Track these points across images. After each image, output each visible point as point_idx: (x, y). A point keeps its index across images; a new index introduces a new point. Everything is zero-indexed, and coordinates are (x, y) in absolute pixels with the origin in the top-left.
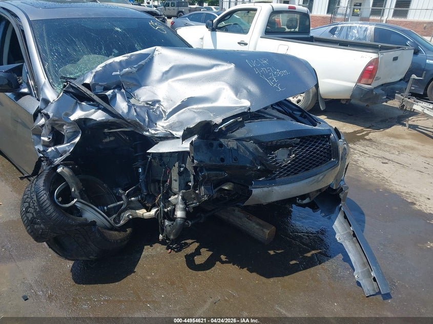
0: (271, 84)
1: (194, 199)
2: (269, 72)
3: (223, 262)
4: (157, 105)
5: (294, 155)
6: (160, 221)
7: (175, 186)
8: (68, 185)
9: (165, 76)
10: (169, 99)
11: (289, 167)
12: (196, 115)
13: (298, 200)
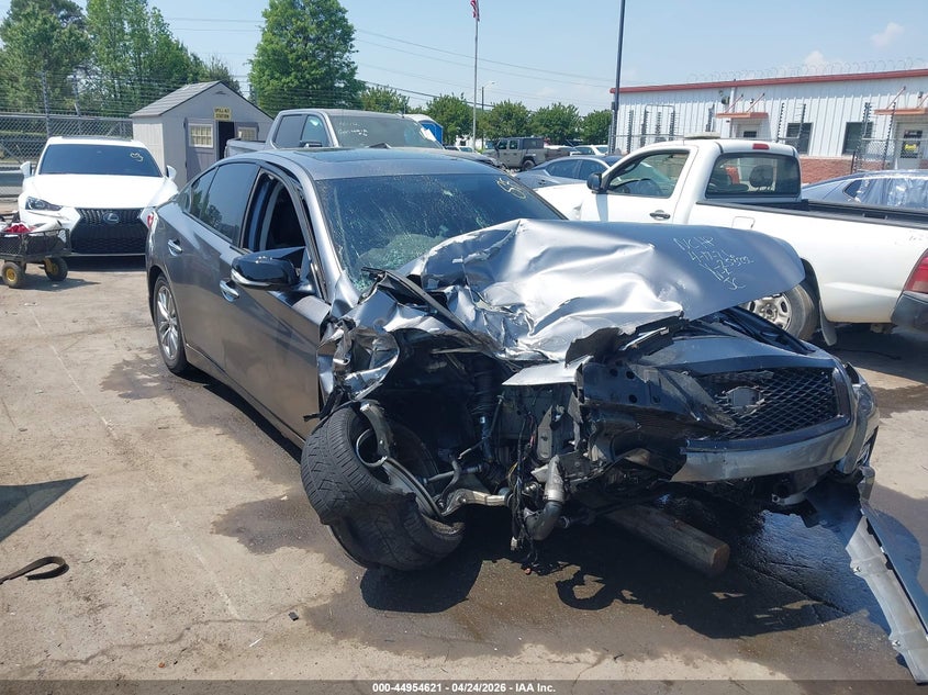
0: (720, 277)
1: (579, 469)
2: (715, 260)
3: (625, 601)
4: (519, 311)
5: (763, 400)
6: (514, 512)
7: (544, 448)
8: (375, 435)
9: (533, 265)
10: (539, 302)
11: (754, 421)
12: (586, 326)
13: (776, 499)
